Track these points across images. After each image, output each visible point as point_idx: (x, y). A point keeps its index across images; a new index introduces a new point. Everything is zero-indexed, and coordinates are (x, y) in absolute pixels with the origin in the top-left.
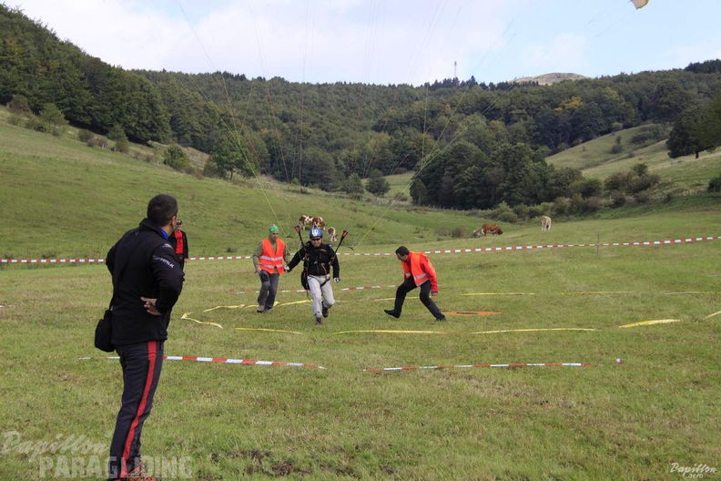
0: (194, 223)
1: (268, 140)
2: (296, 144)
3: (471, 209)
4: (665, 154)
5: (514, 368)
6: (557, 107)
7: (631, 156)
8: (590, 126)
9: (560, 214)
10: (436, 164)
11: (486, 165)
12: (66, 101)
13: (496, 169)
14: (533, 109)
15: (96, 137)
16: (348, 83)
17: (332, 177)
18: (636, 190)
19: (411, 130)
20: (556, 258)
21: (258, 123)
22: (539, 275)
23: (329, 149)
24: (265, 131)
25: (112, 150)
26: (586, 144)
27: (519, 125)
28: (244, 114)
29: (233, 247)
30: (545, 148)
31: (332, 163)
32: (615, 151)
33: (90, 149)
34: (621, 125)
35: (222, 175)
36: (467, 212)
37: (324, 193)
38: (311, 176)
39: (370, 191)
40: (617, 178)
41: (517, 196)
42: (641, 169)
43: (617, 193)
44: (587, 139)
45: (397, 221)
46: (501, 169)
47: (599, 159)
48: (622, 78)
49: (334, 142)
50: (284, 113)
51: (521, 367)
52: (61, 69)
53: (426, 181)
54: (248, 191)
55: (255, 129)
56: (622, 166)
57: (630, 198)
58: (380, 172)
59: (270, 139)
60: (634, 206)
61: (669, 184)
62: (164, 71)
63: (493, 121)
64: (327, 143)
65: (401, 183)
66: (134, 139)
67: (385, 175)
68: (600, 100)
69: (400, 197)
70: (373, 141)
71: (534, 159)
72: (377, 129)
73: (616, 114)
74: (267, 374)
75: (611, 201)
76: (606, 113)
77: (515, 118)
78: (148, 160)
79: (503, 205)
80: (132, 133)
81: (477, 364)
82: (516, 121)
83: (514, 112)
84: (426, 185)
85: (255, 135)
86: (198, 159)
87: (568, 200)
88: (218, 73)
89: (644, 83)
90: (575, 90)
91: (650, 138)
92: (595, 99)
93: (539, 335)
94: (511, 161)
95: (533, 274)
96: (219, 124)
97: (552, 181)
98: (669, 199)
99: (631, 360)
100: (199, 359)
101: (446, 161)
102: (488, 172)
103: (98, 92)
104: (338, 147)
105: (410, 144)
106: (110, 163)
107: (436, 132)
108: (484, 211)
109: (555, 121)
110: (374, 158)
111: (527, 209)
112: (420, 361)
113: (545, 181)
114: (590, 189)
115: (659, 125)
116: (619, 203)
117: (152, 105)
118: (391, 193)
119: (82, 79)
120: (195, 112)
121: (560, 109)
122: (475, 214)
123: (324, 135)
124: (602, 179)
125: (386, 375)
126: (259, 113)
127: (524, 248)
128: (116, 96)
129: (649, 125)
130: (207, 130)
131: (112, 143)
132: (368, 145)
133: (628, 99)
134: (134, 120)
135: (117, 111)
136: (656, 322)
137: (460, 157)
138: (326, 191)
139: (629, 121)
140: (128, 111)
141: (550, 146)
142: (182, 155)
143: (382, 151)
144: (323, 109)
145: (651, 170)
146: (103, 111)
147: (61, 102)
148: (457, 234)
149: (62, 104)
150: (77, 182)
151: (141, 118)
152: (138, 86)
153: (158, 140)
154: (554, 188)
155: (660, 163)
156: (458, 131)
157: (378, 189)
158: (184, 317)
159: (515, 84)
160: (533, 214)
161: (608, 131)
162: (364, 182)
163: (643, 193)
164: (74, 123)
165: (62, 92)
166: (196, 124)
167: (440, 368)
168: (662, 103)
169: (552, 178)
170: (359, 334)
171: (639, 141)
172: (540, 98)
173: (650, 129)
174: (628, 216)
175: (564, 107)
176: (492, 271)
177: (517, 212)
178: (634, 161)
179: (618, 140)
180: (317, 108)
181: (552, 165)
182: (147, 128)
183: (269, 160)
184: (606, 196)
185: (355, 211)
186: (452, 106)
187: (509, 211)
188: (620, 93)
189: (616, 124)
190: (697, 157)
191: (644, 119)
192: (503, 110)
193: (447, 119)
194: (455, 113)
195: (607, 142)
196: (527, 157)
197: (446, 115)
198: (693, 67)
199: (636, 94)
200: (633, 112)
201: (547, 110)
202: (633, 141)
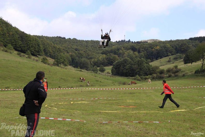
0: (50, 79)
1: (71, 56)
2: (79, 57)
3: (128, 77)
4: (183, 63)
5: (140, 123)
6: (153, 49)
7: (173, 63)
8: (162, 54)
9: (153, 79)
10: (119, 64)
11: (133, 64)
12: (14, 43)
13: (136, 66)
14: (146, 49)
15: (22, 54)
16: (94, 40)
17: (89, 67)
18: (175, 73)
19: (112, 54)
20: (152, 91)
21: (69, 51)
22: (147, 96)
23: (88, 59)
24: (71, 53)
25: (27, 58)
26: (161, 59)
28: (64, 48)
29: (60, 86)
30: (149, 60)
31: (89, 63)
32: (169, 61)
33: (20, 57)
34: (171, 54)
35: (58, 65)
36: (127, 78)
37: (87, 71)
38: (83, 66)
39: (100, 71)
40: (169, 69)
41: (141, 74)
42: (176, 67)
43: (169, 73)
44: (161, 58)
45: (107, 80)
46: (137, 66)
47: (164, 64)
48: (171, 41)
49: (90, 57)
50: (76, 48)
51: (142, 122)
52: (13, 35)
53: (116, 69)
54: (65, 70)
55: (68, 52)
56: (171, 66)
57: (173, 75)
58: (103, 66)
59: (72, 56)
60: (174, 77)
61: (184, 71)
62: (42, 36)
63: (135, 52)
64: (88, 57)
65: (109, 69)
66: (33, 55)
67: (104, 67)
68: (165, 47)
69: (108, 73)
70: (101, 57)
71: (146, 63)
72: (102, 53)
73: (169, 51)
74: (69, 123)
75: (168, 75)
76: (167, 51)
78: (37, 61)
79: (137, 76)
80: (32, 53)
81: (129, 121)
82: (141, 52)
83: (141, 50)
85: (68, 55)
86: (51, 61)
87: (155, 75)
88: (57, 37)
89: (177, 43)
90: (158, 44)
91: (179, 58)
92: (163, 47)
93: (147, 114)
94: (140, 64)
95: (146, 96)
96: (57, 51)
97: (151, 70)
98: (184, 75)
99: (173, 121)
100: (50, 118)
101: (121, 63)
102: (133, 66)
103: (23, 41)
104: (91, 58)
105: (112, 58)
106: (26, 61)
107: (119, 55)
108: (132, 77)
109: (152, 53)
110: (101, 62)
112: (113, 120)
113: (149, 69)
114: (162, 72)
115: (181, 55)
116: (170, 76)
117: (38, 45)
118: (106, 72)
119: (19, 38)
120: (51, 47)
121: (154, 49)
122: (129, 78)
123: (87, 55)
124: (165, 69)
125: (103, 124)
126: (69, 48)
127: (143, 88)
128: (28, 42)
129: (178, 54)
130: (54, 53)
131: (27, 56)
132: (100, 58)
133: (173, 47)
134: (33, 50)
135: (29, 47)
136: (180, 110)
137: (126, 62)
138: (88, 70)
139: (173, 53)
140: (32, 47)
141: (151, 60)
142: (46, 60)
143: (103, 60)
144: (87, 47)
145: (179, 67)
146: (25, 47)
147: (13, 44)
148: (124, 84)
149: (13, 45)
150: (16, 67)
151: (35, 49)
152: (35, 40)
153: (40, 55)
154: (152, 71)
155: (181, 65)
156: (125, 55)
157: (102, 71)
158: (46, 106)
159: (141, 42)
160: (146, 79)
161: (167, 56)
162: (98, 68)
163: (177, 74)
164: (16, 50)
165: (13, 41)
166: (51, 51)
167: (119, 122)
168: (182, 49)
169: (151, 68)
170: (96, 112)
171: (176, 59)
172: (148, 46)
173: (179, 56)
174: (172, 80)
175: (155, 49)
176: (134, 95)
177: (141, 78)
178: (174, 65)
179: (170, 58)
180: (85, 47)
181: (151, 65)
182: (37, 52)
183: (71, 61)
184: (166, 74)
185: (95, 76)
186: (124, 48)
187: (139, 78)
188: (170, 45)
189: (169, 54)
190: (192, 64)
191: (177, 53)
192: (138, 49)
193: (122, 51)
194: (124, 50)
195: (166, 59)
196: (144, 63)
197: (122, 50)
198: (191, 39)
199: (175, 46)
200: (174, 51)
201: (150, 49)
202: (174, 59)
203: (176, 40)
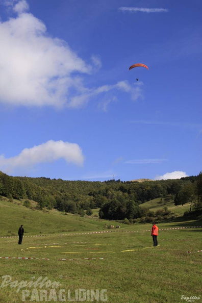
1: (56, 198)
2: (64, 199)
4: (174, 204)
7: (165, 204)
8: (153, 195)
9: (142, 222)
10: (107, 206)
11: (121, 206)
13: (124, 208)
14: (136, 190)
15: (3, 197)
17: (76, 210)
18: (164, 215)
19: (100, 195)
21: (53, 193)
23: (75, 201)
24: (55, 195)
25: (8, 201)
26: (152, 201)
27: (132, 194)
28: (49, 190)
29: (42, 232)
30: (140, 202)
31: (76, 206)
32: (160, 203)
33: (1, 201)
35: (41, 209)
38: (69, 209)
39: (87, 214)
40: (159, 211)
41: (131, 216)
42: (166, 209)
43: (158, 216)
44: (153, 199)
45: (93, 223)
46: (126, 208)
47: (156, 205)
48: (162, 181)
49: (76, 199)
50: (61, 190)
53: (104, 212)
55: (53, 195)
57: (162, 218)
58: (88, 207)
61: (174, 213)
62: (25, 177)
63: (125, 193)
64: (74, 199)
65: (96, 212)
66: (15, 198)
68: (156, 187)
69: (95, 216)
71: (135, 205)
72: (90, 195)
73: (161, 192)
75: (157, 218)
76: (158, 191)
77: (131, 192)
79: (126, 219)
80: (14, 196)
83: (131, 190)
85: (53, 197)
86: (34, 204)
88: (42, 177)
89: (169, 183)
90: (149, 184)
91: (170, 199)
96: (41, 193)
97: (141, 212)
98: (173, 218)
101: (109, 205)
102: (122, 209)
103: (5, 184)
104: (78, 200)
105: (100, 200)
107: (108, 196)
108: (120, 221)
109: (143, 193)
110: (88, 204)
111: (133, 220)
113: (138, 211)
114: (151, 215)
115: (173, 195)
117: (21, 188)
118: (93, 215)
120: (34, 189)
122: (118, 221)
123: (73, 197)
124: (155, 211)
126: (54, 190)
128: (10, 185)
129: (170, 195)
131: (8, 199)
132: (87, 200)
133: (164, 187)
134: (15, 192)
135: (10, 190)
137: (114, 204)
138: (73, 214)
139: (165, 194)
140: (14, 189)
141: (142, 201)
142: (29, 203)
143: (91, 202)
144: (73, 189)
145: (169, 209)
146: (6, 190)
148: (109, 228)
151: (17, 191)
152: (17, 182)
153: (22, 198)
154: (141, 214)
155: (172, 207)
156: (114, 196)
157: (90, 214)
158: (22, 250)
159: (131, 182)
160: (134, 222)
161: (159, 197)
162: (85, 211)
163: (166, 216)
166: (35, 194)
168: (174, 189)
170: (61, 253)
172: (138, 186)
175: (145, 189)
177: (130, 221)
179: (161, 199)
181: (141, 207)
182: (19, 195)
183: (56, 204)
184: (156, 217)
186: (112, 188)
187: (128, 221)
188: (162, 185)
189: (161, 195)
190: (183, 205)
191: (169, 193)
192: (128, 190)
193: (110, 192)
194: (113, 190)
195: (158, 200)
196: (133, 204)
198: (183, 179)
199: (166, 186)
200: (166, 191)
201: (141, 190)
202: (165, 200)
203: (168, 180)
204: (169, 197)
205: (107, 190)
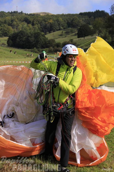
4: (76, 37)
7: (66, 37)
8: (55, 28)
9: (50, 52)
10: (15, 35)
13: (32, 38)
14: (40, 22)
19: (6, 25)
26: (54, 33)
27: (36, 26)
32: (61, 35)
34: (63, 28)
36: (24, 50)
40: (65, 42)
41: (38, 46)
42: (72, 40)
44: (54, 31)
46: (34, 38)
48: (63, 15)
61: (79, 45)
63: (29, 25)
65: (3, 40)
68: (58, 21)
69: (3, 44)
73: (62, 25)
76: (59, 25)
77: (35, 24)
79: (35, 48)
83: (35, 22)
84: (12, 41)
89: (69, 17)
90: (51, 17)
91: (70, 32)
92: (56, 21)
94: (37, 36)
97: (48, 43)
101: (17, 35)
102: (30, 39)
105: (6, 29)
107: (13, 26)
108: (29, 50)
109: (46, 26)
111: (41, 50)
114: (58, 45)
115: (73, 29)
121: (47, 22)
122: (26, 50)
124: (61, 42)
129: (70, 29)
133: (65, 21)
137: (22, 34)
139: (65, 27)
141: (44, 33)
145: (74, 41)
155: (75, 39)
156: (19, 26)
159: (34, 14)
161: (60, 30)
168: (74, 23)
169: (47, 41)
172: (42, 19)
173: (71, 30)
175: (48, 22)
177: (38, 50)
179: (62, 32)
181: (47, 39)
186: (17, 19)
187: (36, 50)
188: (63, 19)
189: (61, 28)
190: (84, 38)
191: (69, 27)
192: (32, 22)
194: (18, 21)
195: (59, 32)
196: (41, 35)
197: (16, 22)
198: (81, 14)
199: (67, 20)
200: (66, 25)
201: (44, 22)
202: (66, 33)
203: (68, 14)
204: (70, 31)
205: (12, 21)
